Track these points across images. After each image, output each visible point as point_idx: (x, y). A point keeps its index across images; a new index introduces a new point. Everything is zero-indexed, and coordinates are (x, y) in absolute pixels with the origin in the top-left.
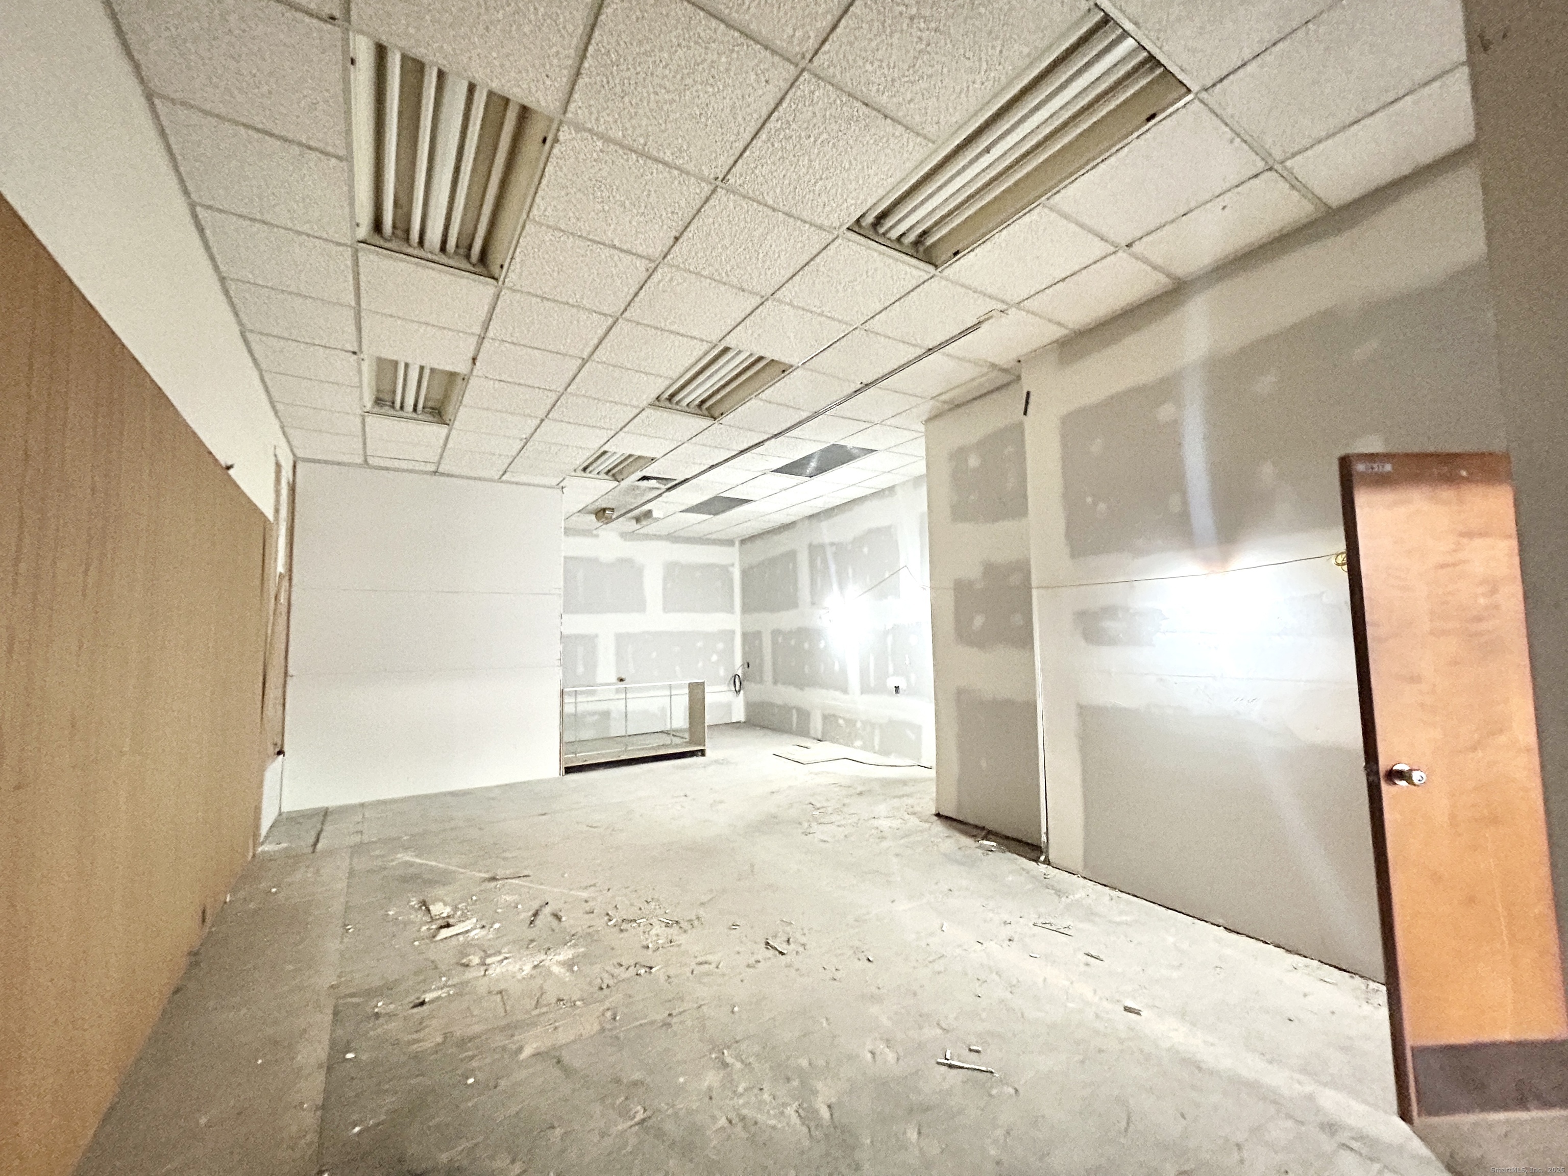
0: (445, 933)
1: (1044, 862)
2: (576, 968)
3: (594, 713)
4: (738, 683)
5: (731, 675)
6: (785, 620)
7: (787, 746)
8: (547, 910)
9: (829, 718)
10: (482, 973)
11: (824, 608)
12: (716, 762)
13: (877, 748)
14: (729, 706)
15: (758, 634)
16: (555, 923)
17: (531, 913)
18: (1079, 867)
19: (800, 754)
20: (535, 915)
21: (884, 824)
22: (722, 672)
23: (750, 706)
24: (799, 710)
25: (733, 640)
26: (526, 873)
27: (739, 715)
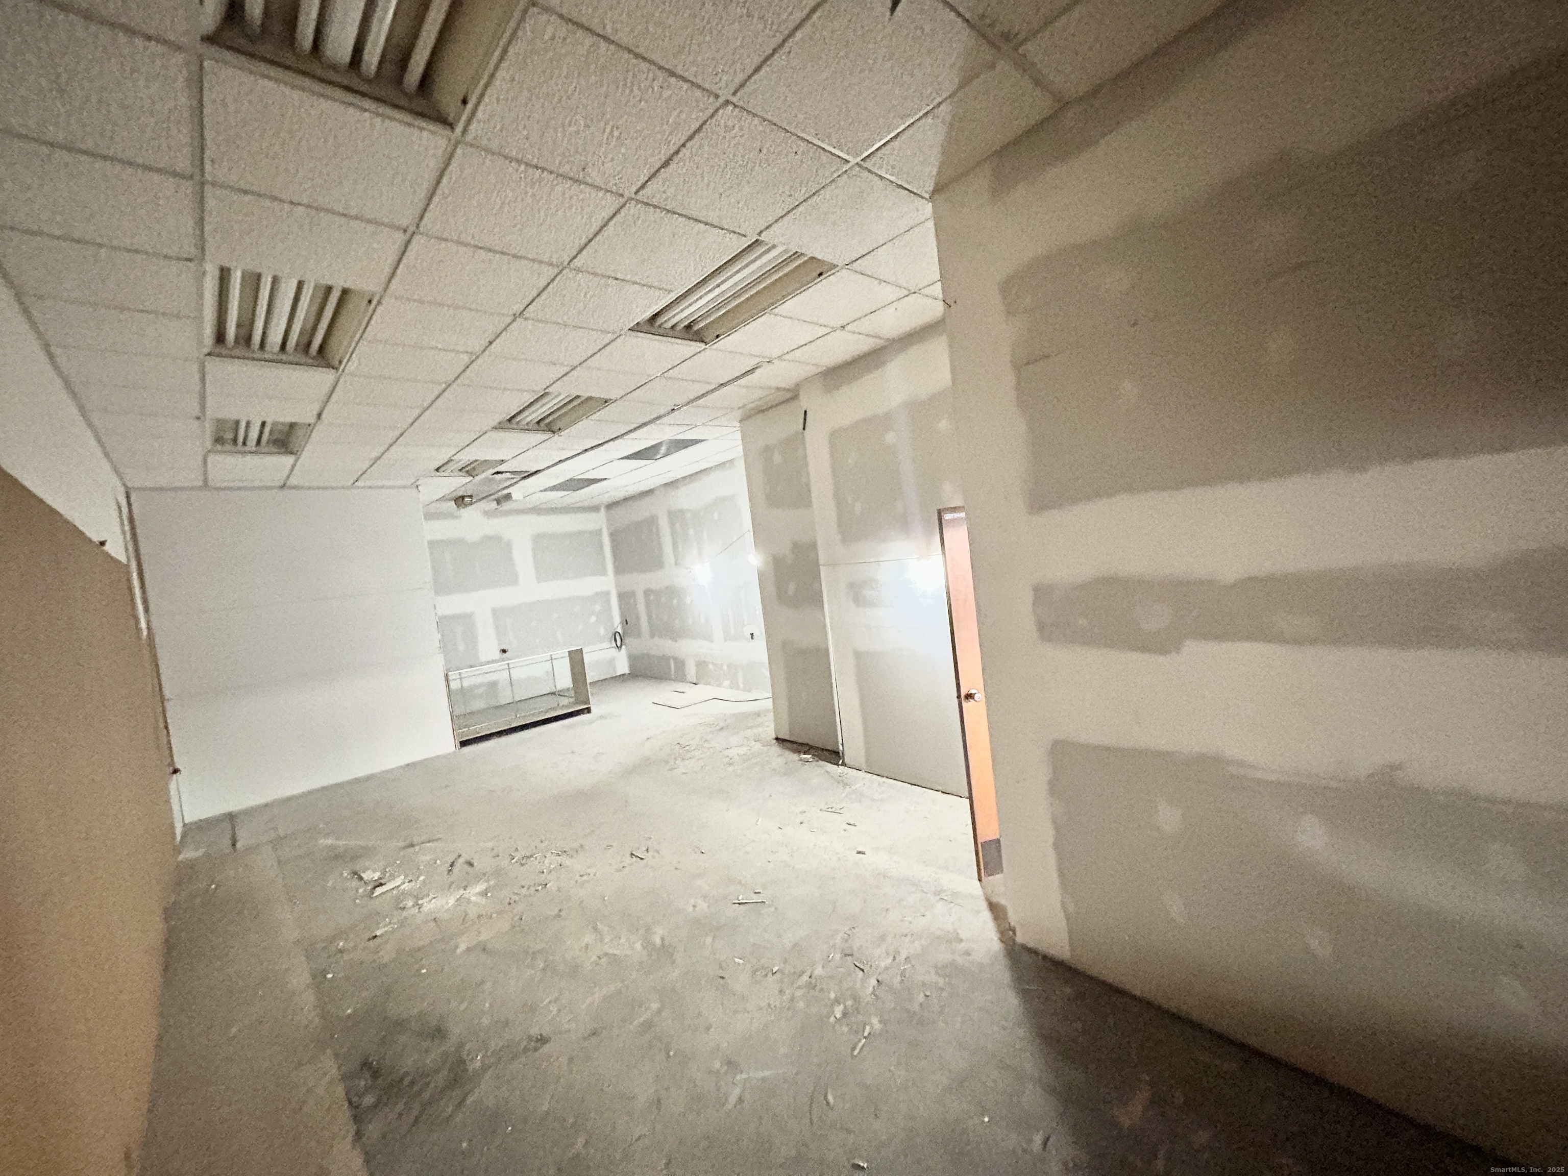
0: (379, 891)
1: (842, 765)
2: (489, 895)
3: (481, 685)
4: (618, 639)
5: (610, 635)
6: (654, 580)
7: (665, 693)
8: (461, 860)
9: (701, 665)
10: (417, 910)
11: (687, 568)
12: (602, 717)
13: (741, 686)
14: (612, 662)
15: (633, 594)
16: (469, 869)
17: (449, 865)
18: (864, 767)
19: (677, 700)
20: (452, 865)
21: (733, 752)
22: (602, 632)
23: (633, 659)
24: (676, 660)
25: (608, 602)
26: (439, 836)
27: (623, 667)
